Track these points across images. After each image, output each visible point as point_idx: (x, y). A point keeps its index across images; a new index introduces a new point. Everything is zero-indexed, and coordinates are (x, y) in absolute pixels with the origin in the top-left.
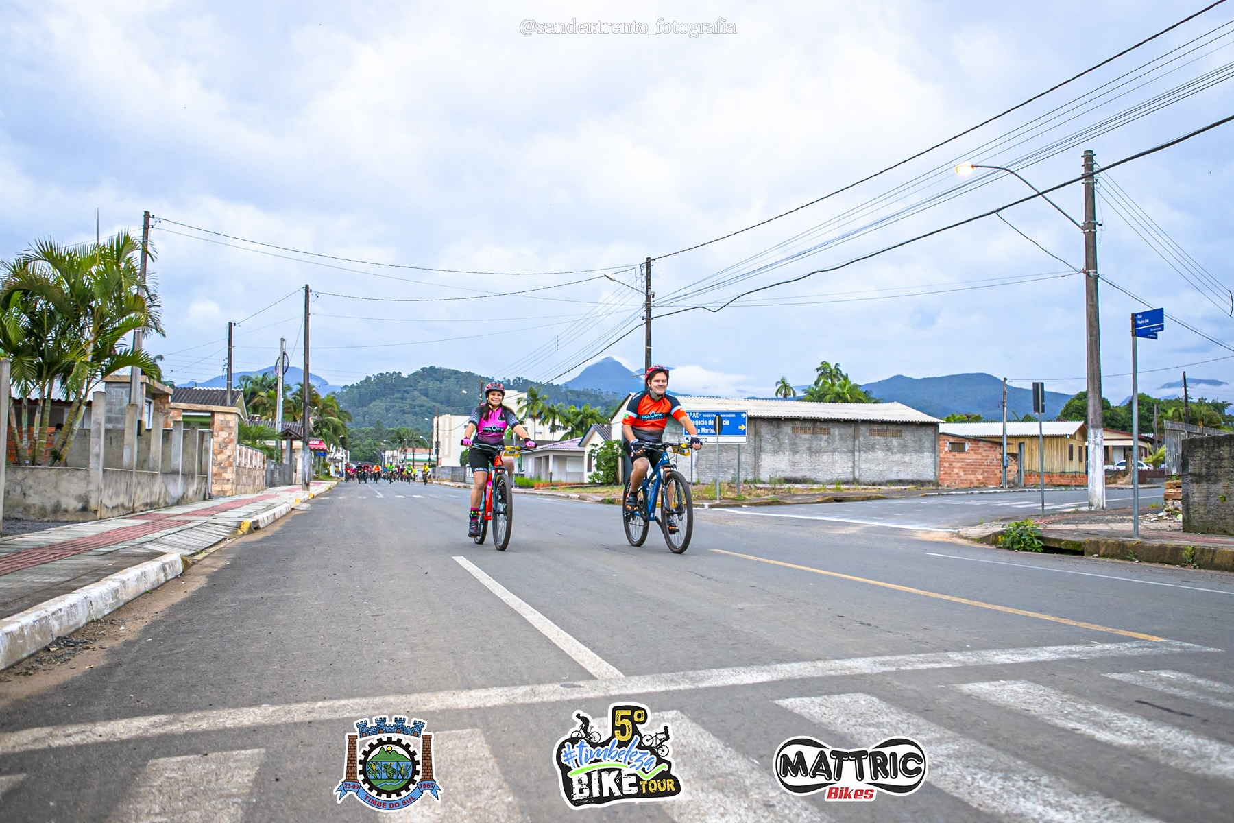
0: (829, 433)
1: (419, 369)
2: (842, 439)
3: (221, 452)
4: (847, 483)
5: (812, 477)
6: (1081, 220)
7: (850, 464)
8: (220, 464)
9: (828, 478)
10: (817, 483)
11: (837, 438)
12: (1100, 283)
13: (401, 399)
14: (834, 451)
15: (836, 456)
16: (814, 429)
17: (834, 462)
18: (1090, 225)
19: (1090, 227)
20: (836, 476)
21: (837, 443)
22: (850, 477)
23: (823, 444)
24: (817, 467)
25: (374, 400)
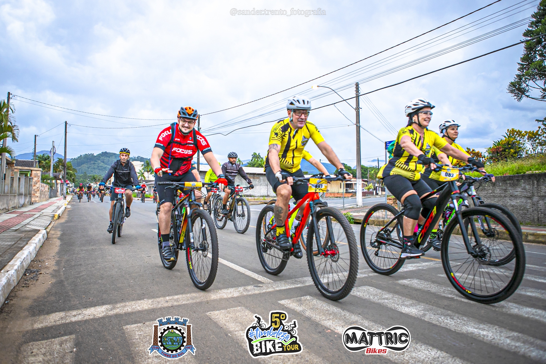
0: (259, 179)
1: (101, 153)
2: (264, 181)
3: (35, 186)
4: (266, 196)
5: (253, 194)
6: (355, 106)
7: (267, 190)
8: (34, 190)
9: (259, 195)
10: (255, 197)
11: (262, 180)
12: (361, 129)
13: (94, 164)
14: (261, 185)
15: (261, 187)
16: (254, 177)
17: (260, 189)
18: (358, 108)
19: (358, 109)
20: (262, 194)
21: (262, 182)
22: (266, 195)
23: (257, 182)
24: (255, 191)
25: (83, 164)
